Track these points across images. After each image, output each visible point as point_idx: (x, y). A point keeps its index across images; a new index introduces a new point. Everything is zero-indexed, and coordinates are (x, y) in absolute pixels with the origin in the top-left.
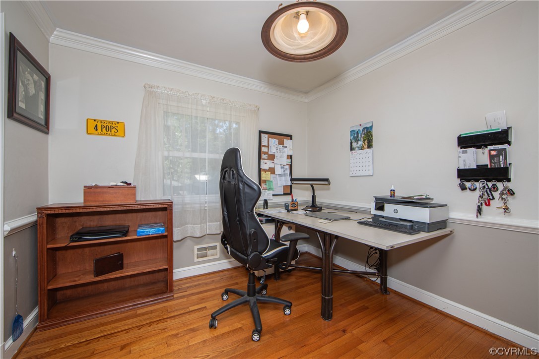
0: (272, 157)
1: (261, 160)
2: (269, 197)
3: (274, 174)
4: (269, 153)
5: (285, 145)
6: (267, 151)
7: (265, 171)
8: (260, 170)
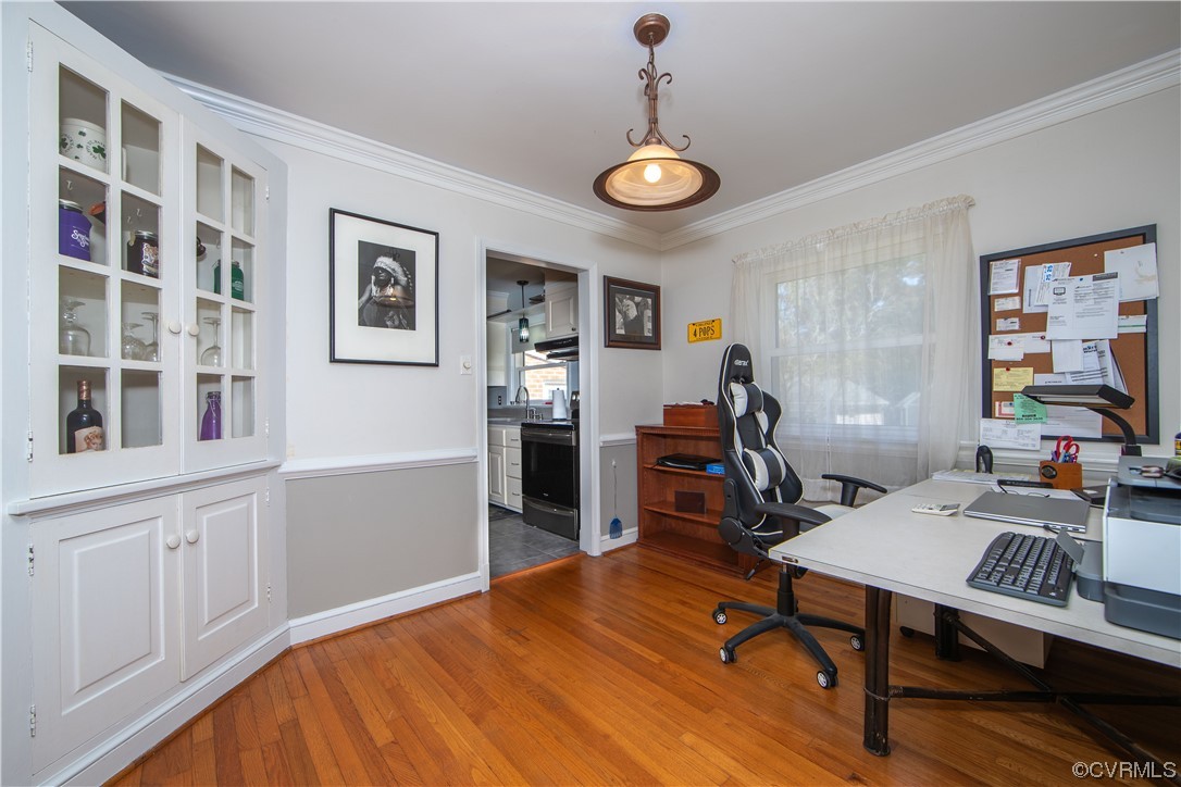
0: (1035, 322)
1: (991, 337)
2: (1021, 441)
3: (1052, 372)
4: (1026, 310)
5: (1108, 271)
6: (1018, 307)
7: (1008, 365)
8: (988, 366)
